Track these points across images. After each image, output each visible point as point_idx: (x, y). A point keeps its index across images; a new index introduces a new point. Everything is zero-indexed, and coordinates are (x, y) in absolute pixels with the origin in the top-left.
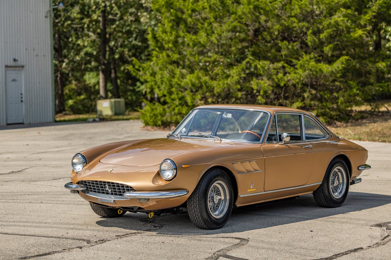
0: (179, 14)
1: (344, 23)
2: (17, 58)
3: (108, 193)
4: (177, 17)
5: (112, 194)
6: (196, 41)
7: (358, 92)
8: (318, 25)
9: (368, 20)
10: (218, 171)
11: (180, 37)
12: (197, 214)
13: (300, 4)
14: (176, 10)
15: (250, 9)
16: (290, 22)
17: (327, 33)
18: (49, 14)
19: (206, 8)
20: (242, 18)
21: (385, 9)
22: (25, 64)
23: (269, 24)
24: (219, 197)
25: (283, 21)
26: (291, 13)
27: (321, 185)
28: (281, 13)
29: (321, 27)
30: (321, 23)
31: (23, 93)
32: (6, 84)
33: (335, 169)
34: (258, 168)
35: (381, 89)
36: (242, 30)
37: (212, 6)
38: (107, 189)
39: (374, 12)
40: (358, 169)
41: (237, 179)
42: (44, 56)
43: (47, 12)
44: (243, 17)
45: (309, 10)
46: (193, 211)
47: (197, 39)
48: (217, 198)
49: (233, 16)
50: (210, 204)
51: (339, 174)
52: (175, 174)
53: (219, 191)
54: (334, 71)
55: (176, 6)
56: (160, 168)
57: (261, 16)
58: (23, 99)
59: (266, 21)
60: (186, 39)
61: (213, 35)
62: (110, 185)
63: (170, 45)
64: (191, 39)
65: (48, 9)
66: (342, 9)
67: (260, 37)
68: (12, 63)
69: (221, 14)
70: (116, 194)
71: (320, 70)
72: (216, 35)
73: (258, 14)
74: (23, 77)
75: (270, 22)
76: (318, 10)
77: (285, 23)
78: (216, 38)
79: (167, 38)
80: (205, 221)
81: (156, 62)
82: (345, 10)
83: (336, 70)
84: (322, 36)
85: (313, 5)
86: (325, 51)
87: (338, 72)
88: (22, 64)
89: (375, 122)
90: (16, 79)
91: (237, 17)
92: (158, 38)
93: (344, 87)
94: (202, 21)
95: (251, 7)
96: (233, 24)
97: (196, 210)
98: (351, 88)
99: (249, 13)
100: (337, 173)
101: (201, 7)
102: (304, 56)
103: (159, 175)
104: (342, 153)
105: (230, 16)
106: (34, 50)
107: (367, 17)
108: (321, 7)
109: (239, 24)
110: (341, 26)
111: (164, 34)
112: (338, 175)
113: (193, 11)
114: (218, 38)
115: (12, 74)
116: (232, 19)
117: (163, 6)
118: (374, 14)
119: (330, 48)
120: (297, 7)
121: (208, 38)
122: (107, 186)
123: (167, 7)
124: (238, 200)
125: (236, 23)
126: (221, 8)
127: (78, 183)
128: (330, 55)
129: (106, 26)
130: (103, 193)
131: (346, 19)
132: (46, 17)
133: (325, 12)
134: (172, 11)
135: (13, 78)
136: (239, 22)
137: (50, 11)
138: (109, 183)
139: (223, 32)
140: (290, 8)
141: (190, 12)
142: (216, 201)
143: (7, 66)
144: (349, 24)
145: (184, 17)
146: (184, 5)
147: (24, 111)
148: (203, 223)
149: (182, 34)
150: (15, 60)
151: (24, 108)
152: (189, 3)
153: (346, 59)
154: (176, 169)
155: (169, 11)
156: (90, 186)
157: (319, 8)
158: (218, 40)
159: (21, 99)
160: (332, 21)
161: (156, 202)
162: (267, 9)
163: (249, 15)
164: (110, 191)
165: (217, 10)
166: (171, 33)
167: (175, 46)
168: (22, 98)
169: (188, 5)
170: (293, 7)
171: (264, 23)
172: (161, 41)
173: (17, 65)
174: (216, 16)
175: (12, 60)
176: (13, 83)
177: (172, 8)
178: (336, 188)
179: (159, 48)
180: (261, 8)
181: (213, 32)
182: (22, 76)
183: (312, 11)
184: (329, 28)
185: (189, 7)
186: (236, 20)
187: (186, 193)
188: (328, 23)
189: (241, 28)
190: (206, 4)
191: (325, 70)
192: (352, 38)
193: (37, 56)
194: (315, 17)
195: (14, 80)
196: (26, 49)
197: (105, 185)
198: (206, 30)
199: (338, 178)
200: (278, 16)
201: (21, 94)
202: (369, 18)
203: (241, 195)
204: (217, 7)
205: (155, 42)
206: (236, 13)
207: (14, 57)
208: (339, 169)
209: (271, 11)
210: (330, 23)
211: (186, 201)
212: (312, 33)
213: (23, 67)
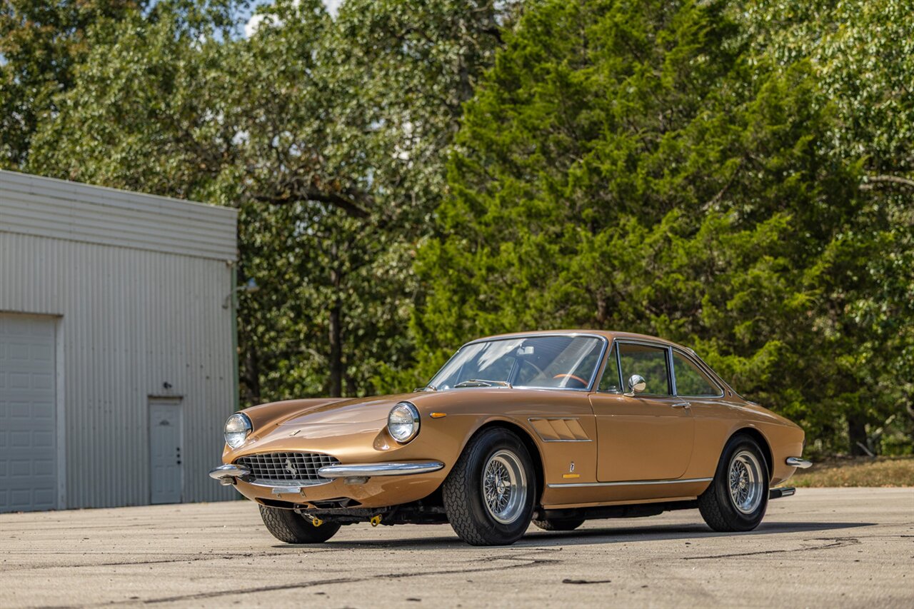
0: (465, 279)
1: (772, 283)
2: (169, 382)
3: (290, 478)
4: (461, 284)
5: (298, 478)
6: (495, 323)
7: (803, 408)
8: (723, 286)
9: (817, 276)
10: (504, 433)
11: (465, 317)
12: (462, 512)
13: (687, 246)
14: (459, 271)
15: (594, 258)
16: (669, 280)
17: (741, 298)
18: (229, 302)
19: (513, 265)
20: (581, 278)
21: (848, 258)
22: (185, 392)
23: (632, 288)
24: (507, 484)
25: (657, 281)
26: (671, 266)
27: (713, 484)
28: (654, 268)
29: (728, 289)
30: (727, 282)
31: (182, 447)
32: (149, 429)
33: (739, 458)
34: (582, 434)
35: (848, 405)
36: (580, 300)
37: (523, 257)
38: (289, 468)
39: (828, 262)
40: (786, 463)
41: (540, 450)
42: (221, 378)
43: (227, 299)
44: (582, 274)
45: (704, 257)
46: (455, 507)
47: (497, 320)
48: (502, 486)
49: (564, 274)
50: (488, 497)
51: (748, 467)
52: (416, 429)
53: (508, 473)
54: (756, 369)
55: (458, 264)
56: (389, 420)
57: (615, 273)
58: (182, 459)
59: (626, 284)
60: (477, 323)
61: (528, 311)
62: (294, 461)
63: (449, 335)
64: (486, 320)
65: (229, 293)
66: (767, 258)
67: (615, 315)
68: (160, 391)
69: (541, 272)
70: (306, 478)
71: (729, 366)
72: (533, 311)
73: (608, 269)
74: (182, 417)
75: (632, 284)
76: (722, 258)
77: (660, 283)
78: (532, 316)
79: (442, 322)
80: (479, 528)
81: (424, 369)
82: (772, 258)
83: (759, 368)
84: (730, 305)
85: (711, 249)
86: (738, 335)
87: (763, 372)
88: (180, 393)
89: (839, 467)
90: (169, 420)
91: (571, 275)
92: (427, 325)
93: (776, 400)
94: (507, 289)
95: (596, 255)
96: (563, 288)
97: (460, 503)
98: (789, 402)
99: (593, 266)
100: (743, 466)
101: (504, 262)
102: (697, 342)
103: (386, 434)
104: (752, 425)
105: (557, 276)
106: (201, 367)
107: (815, 271)
108: (728, 253)
109: (574, 289)
110: (766, 288)
111: (438, 314)
112: (746, 470)
113: (491, 269)
114: (537, 315)
115: (161, 412)
116: (561, 280)
117: (435, 264)
118: (827, 265)
119: (748, 327)
120: (681, 251)
121: (518, 317)
122: (288, 462)
123: (441, 267)
124: (546, 494)
125: (569, 287)
126: (541, 261)
127: (235, 462)
128: (746, 341)
129: (342, 342)
130: (282, 478)
131: (775, 276)
132: (225, 307)
133: (734, 263)
134: (451, 272)
135: (163, 418)
136: (575, 285)
137: (232, 296)
138: (291, 455)
139: (546, 305)
140: (670, 256)
141: (484, 272)
142: (501, 491)
143: (150, 397)
144: (780, 286)
145: (473, 281)
146: (473, 261)
147: (183, 482)
148: (475, 531)
149: (470, 313)
150: (166, 385)
151: (182, 475)
152: (481, 256)
153: (776, 345)
154: (419, 420)
155: (446, 274)
156: (257, 466)
157: (724, 253)
158: (536, 320)
159: (177, 459)
160: (749, 278)
161: (383, 487)
162: (626, 258)
163: (593, 271)
164: (294, 471)
165: (533, 264)
166: (450, 310)
167: (457, 336)
168: (178, 456)
169: (481, 260)
170: (674, 255)
171: (622, 286)
172: (432, 329)
173: (170, 395)
174: (532, 275)
175: (160, 385)
176: (163, 427)
177: (452, 268)
178: (743, 494)
179: (430, 345)
180: (615, 258)
181: (527, 307)
182: (180, 416)
183: (712, 261)
184: (743, 290)
185: (483, 263)
186: (569, 281)
187: (439, 467)
188: (741, 281)
189: (579, 296)
190: (513, 254)
191: (738, 368)
192: (787, 309)
193: (208, 378)
194: (717, 273)
195: (164, 423)
196: (187, 366)
197: (284, 461)
198: (515, 303)
199: (746, 475)
200: (647, 273)
201: (178, 449)
202: (818, 273)
203: (551, 483)
204: (533, 260)
205: (421, 333)
206: (568, 269)
207: (165, 380)
208: (747, 458)
209: (634, 263)
210: (745, 282)
211: (441, 486)
212: (709, 301)
213: (181, 398)
